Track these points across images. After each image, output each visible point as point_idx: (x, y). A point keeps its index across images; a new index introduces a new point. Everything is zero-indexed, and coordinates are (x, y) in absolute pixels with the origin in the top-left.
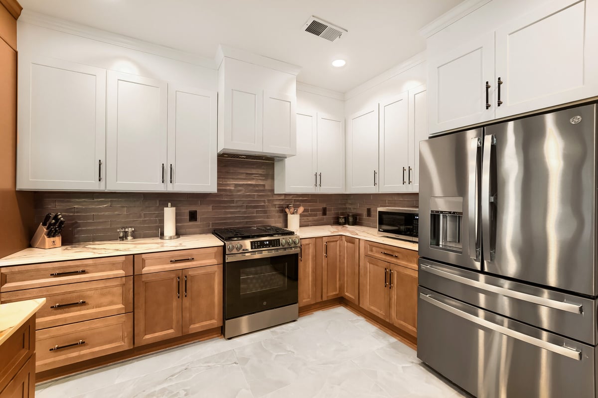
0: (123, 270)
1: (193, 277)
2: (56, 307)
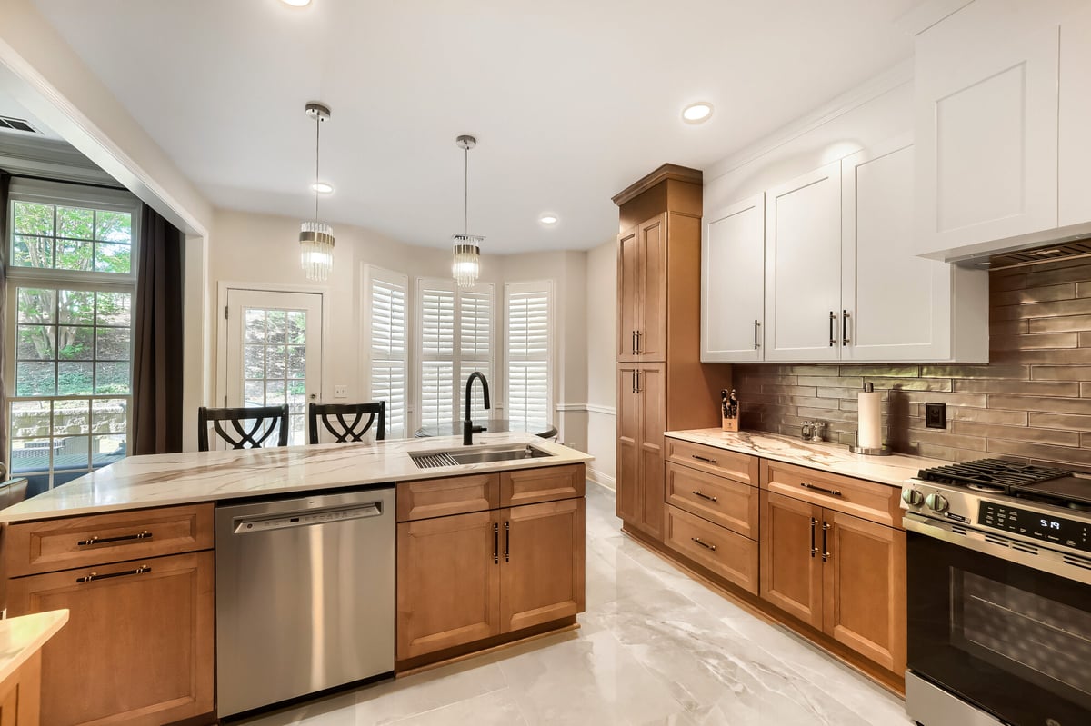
0: (749, 475)
1: (842, 530)
2: (698, 494)
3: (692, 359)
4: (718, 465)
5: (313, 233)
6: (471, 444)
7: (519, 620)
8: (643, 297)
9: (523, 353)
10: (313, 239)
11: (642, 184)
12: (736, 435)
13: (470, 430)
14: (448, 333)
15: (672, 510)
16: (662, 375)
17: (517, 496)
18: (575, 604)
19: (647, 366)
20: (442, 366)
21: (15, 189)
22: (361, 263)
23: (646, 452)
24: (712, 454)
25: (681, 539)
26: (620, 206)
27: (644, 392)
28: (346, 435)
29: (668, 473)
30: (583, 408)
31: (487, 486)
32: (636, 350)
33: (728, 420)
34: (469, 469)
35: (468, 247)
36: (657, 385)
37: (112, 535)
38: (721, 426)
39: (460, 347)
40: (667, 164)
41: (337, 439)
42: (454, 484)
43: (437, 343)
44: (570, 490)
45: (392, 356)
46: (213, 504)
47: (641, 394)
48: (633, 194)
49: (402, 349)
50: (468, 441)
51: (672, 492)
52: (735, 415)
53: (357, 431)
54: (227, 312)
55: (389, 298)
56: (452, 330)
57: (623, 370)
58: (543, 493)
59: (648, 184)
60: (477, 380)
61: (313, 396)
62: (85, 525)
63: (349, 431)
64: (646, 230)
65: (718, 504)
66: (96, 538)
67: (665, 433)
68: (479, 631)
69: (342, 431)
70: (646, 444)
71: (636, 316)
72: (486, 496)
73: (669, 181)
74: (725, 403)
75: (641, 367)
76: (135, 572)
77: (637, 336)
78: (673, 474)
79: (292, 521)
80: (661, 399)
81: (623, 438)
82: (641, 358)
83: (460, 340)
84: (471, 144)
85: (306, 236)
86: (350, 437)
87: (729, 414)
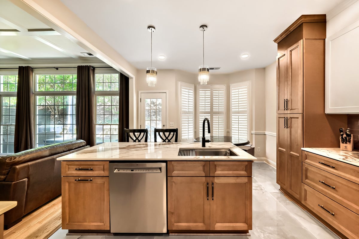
2: (322, 182)
3: (320, 111)
4: (336, 169)
5: (150, 70)
6: (205, 147)
7: (219, 226)
8: (290, 83)
9: (237, 111)
10: (150, 72)
11: (288, 30)
12: (350, 154)
13: (204, 141)
14: (208, 104)
15: (306, 187)
16: (300, 121)
17: (218, 172)
18: (246, 225)
19: (292, 116)
20: (206, 116)
21: (96, 71)
22: (178, 81)
23: (292, 156)
24: (332, 163)
25: (312, 202)
26: (278, 43)
27: (291, 127)
28: (166, 139)
29: (304, 168)
30: (264, 133)
31: (204, 166)
32: (286, 108)
33: (345, 145)
34: (196, 158)
35: (204, 69)
36: (298, 125)
37: (84, 168)
38: (339, 147)
39: (213, 109)
40: (302, 16)
41: (163, 141)
42: (190, 164)
43: (204, 108)
44: (243, 173)
45: (189, 113)
46: (109, 162)
47: (289, 129)
48: (284, 36)
49: (192, 110)
50: (204, 145)
51: (307, 178)
52: (350, 142)
53: (169, 138)
54: (141, 100)
55: (187, 93)
56: (210, 103)
57: (279, 118)
58: (231, 172)
59: (292, 29)
60: (206, 121)
61: (164, 126)
62: (77, 164)
63: (167, 138)
64: (291, 51)
65: (336, 191)
66: (80, 168)
67: (302, 149)
68: (200, 226)
69: (164, 138)
70: (291, 152)
71: (286, 92)
72: (204, 170)
73: (304, 24)
74: (342, 135)
75: (289, 116)
76: (88, 180)
77: (286, 102)
78: (307, 170)
79: (132, 170)
80: (300, 131)
81: (280, 148)
82: (289, 112)
83: (213, 107)
84: (205, 28)
85: (148, 72)
86: (167, 141)
87: (345, 141)
